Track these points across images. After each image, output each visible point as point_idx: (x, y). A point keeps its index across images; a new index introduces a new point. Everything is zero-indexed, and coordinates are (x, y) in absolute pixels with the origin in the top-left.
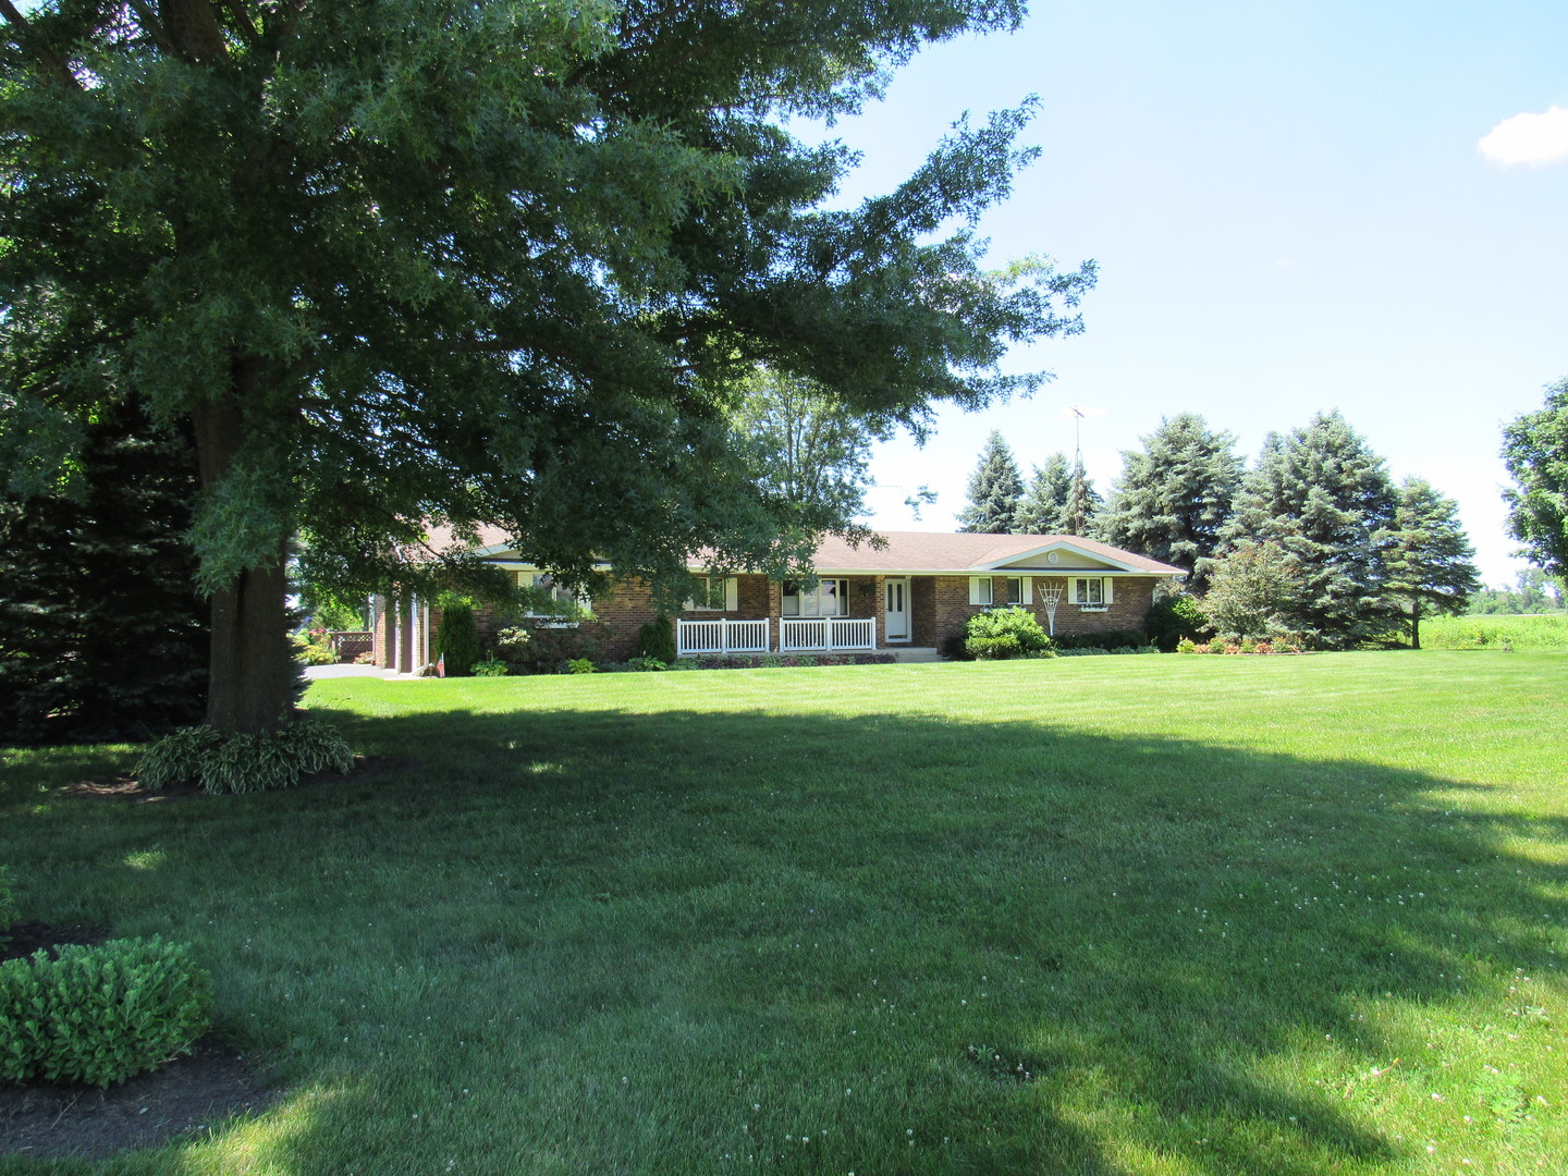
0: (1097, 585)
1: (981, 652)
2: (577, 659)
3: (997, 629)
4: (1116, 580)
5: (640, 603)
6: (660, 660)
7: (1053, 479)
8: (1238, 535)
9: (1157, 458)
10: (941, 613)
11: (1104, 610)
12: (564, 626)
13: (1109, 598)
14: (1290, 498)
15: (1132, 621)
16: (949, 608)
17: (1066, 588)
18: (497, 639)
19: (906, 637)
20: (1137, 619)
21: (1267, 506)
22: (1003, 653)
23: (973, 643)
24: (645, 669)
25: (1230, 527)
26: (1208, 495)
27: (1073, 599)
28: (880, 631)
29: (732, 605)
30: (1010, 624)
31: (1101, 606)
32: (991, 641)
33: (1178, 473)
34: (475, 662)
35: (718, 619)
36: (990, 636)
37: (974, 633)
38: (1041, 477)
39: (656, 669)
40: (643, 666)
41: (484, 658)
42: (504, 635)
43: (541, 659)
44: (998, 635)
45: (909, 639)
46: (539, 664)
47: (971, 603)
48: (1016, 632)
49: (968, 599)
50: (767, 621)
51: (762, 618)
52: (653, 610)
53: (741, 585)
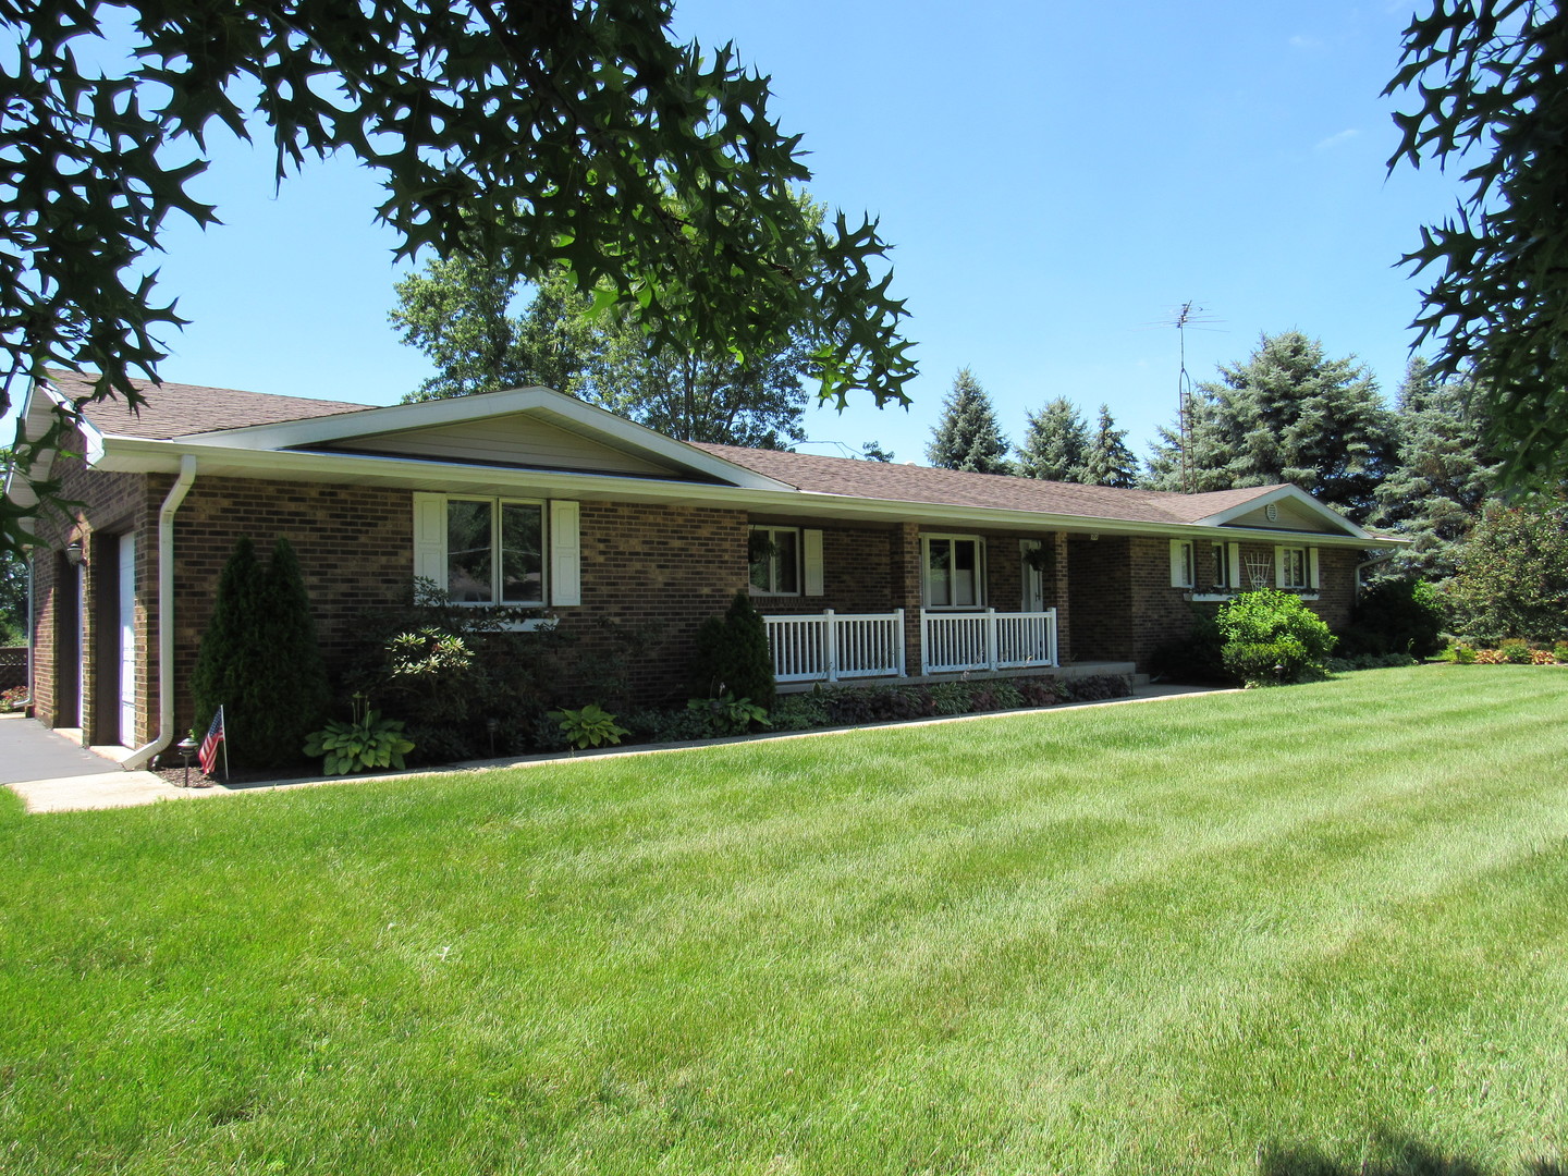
0: (1300, 559)
2: (578, 707)
3: (1265, 626)
4: (1324, 551)
5: (680, 574)
6: (755, 703)
7: (1062, 432)
8: (1421, 493)
9: (1270, 390)
10: (1139, 602)
11: (1315, 598)
12: (529, 625)
13: (1315, 581)
15: (1337, 616)
16: (1147, 593)
17: (1273, 563)
18: (388, 661)
20: (1342, 612)
21: (1469, 451)
23: (1240, 650)
24: (728, 728)
26: (1353, 440)
27: (1280, 581)
28: (1062, 631)
29: (815, 586)
30: (1280, 617)
31: (1310, 591)
34: (318, 726)
36: (1258, 640)
37: (1234, 634)
38: (1039, 429)
41: (345, 717)
42: (402, 649)
43: (496, 712)
46: (493, 724)
47: (1174, 585)
48: (1295, 631)
49: (1168, 578)
50: (900, 615)
51: (891, 610)
52: (706, 591)
53: (827, 547)
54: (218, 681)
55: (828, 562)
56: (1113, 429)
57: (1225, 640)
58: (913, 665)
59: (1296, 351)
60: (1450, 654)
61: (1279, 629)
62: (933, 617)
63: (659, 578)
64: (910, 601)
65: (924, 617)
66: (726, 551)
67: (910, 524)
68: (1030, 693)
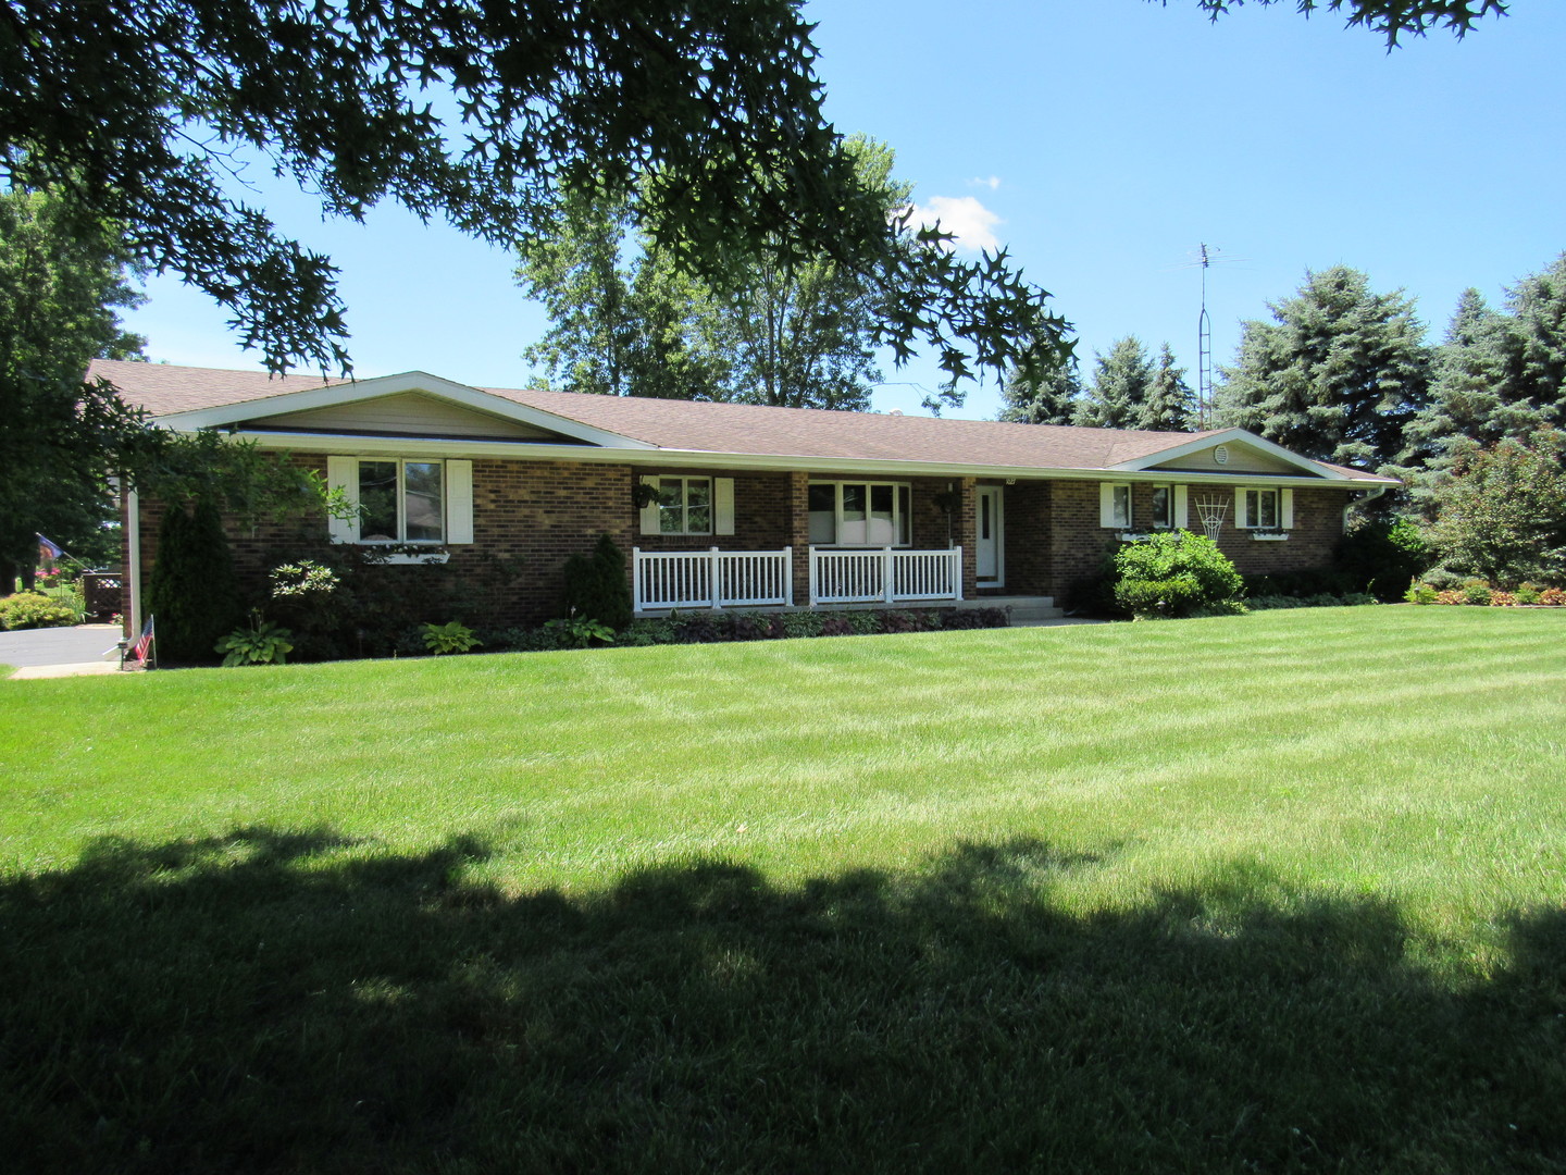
0: (1271, 501)
1: (1146, 604)
2: (441, 622)
3: (1163, 565)
4: (1299, 493)
5: (566, 518)
6: (602, 623)
7: (1125, 370)
8: (1443, 431)
9: (1306, 327)
10: (1060, 541)
11: (1284, 537)
12: (419, 560)
13: (1288, 522)
14: (1536, 374)
15: (1316, 555)
16: (1070, 533)
17: (1232, 504)
18: (270, 585)
19: (994, 579)
20: (1322, 552)
21: (1495, 388)
22: (1180, 607)
23: (1129, 586)
24: (572, 643)
25: (1427, 420)
26: (1386, 377)
27: (1241, 522)
28: (968, 568)
29: (725, 526)
30: (1183, 557)
31: (1280, 531)
32: (1162, 586)
33: (1346, 345)
34: (227, 631)
35: (707, 549)
36: (1152, 578)
37: (1129, 572)
38: (1106, 367)
39: (595, 643)
40: (570, 634)
41: (245, 625)
42: (283, 576)
43: (365, 625)
44: (1166, 577)
45: (1000, 583)
46: (361, 633)
47: (1103, 525)
48: (1195, 571)
49: (1098, 520)
50: (788, 552)
51: (780, 548)
52: (590, 531)
53: (738, 493)
55: (738, 506)
56: (1173, 367)
57: (1119, 577)
58: (801, 595)
59: (1340, 286)
60: (1410, 594)
61: (1178, 569)
62: (823, 554)
63: (546, 521)
64: (799, 540)
65: (813, 554)
66: (610, 498)
67: (799, 473)
68: (888, 622)
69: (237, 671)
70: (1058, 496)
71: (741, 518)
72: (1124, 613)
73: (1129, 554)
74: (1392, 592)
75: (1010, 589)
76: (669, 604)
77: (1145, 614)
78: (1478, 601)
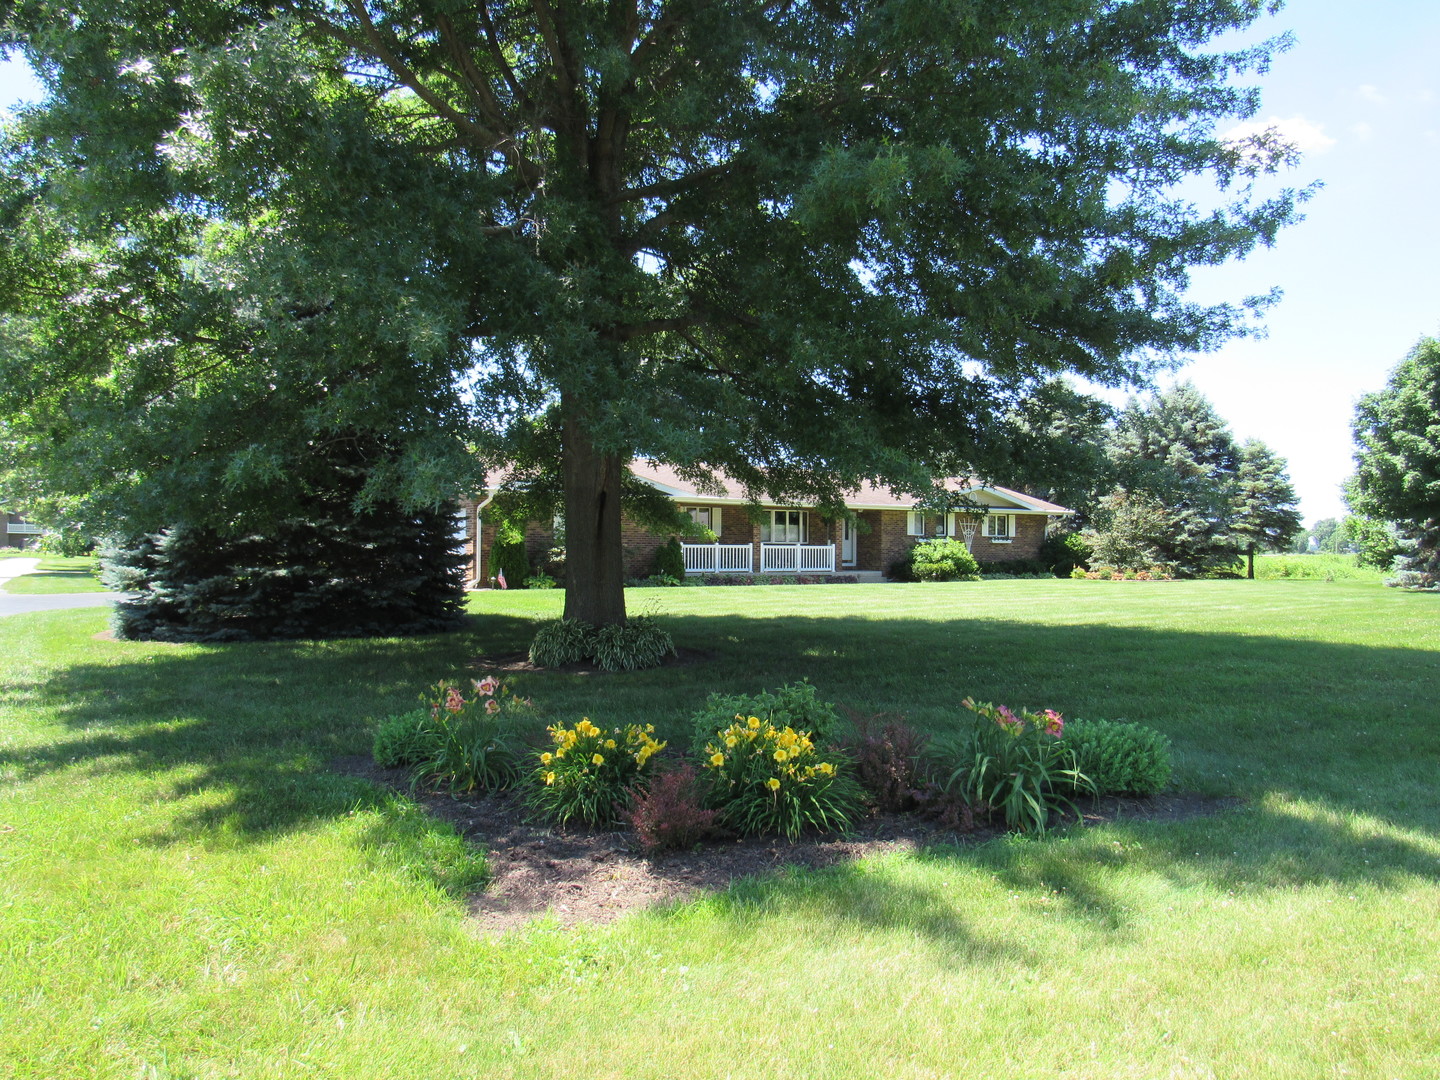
0: (1003, 520)
1: (927, 575)
3: (937, 556)
4: (1019, 518)
6: (675, 577)
10: (886, 542)
11: (1009, 542)
13: (1012, 533)
14: (1154, 452)
15: (1029, 552)
16: (892, 538)
17: (980, 523)
18: (549, 557)
19: (851, 561)
20: (1033, 550)
22: (944, 576)
23: (919, 566)
24: (664, 584)
27: (985, 532)
28: (838, 556)
29: (719, 532)
30: (947, 552)
31: (1007, 538)
32: (935, 566)
33: (1057, 428)
34: (527, 576)
35: (711, 543)
36: (931, 562)
37: (919, 559)
39: (673, 585)
40: (662, 582)
41: (535, 574)
42: (552, 553)
44: (938, 561)
45: (854, 564)
47: (909, 534)
48: (952, 559)
49: (906, 531)
50: (749, 546)
51: (745, 542)
53: (723, 515)
54: (498, 561)
55: (724, 522)
57: (914, 561)
58: (756, 567)
60: (1073, 574)
61: (944, 558)
62: (767, 547)
64: (755, 540)
65: (761, 547)
68: (801, 580)
69: (537, 591)
70: (885, 519)
71: (725, 528)
72: (917, 579)
73: (919, 550)
74: (1064, 572)
75: (860, 566)
76: (699, 570)
77: (927, 580)
78: (1105, 578)
